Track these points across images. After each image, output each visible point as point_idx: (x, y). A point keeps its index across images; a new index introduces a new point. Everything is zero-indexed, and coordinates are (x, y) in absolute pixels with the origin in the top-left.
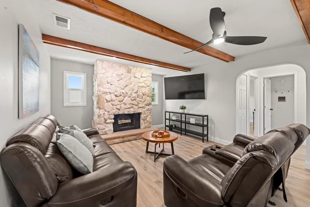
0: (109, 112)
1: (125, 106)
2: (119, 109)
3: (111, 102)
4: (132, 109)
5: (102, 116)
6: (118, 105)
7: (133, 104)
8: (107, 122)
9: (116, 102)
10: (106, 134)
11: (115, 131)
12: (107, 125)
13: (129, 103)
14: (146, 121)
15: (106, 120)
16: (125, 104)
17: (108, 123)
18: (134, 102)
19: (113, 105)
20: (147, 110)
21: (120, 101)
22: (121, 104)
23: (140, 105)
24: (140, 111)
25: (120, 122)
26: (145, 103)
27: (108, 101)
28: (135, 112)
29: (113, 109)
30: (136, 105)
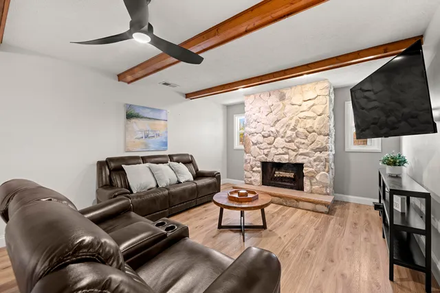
0: (255, 157)
1: (275, 151)
2: (266, 155)
3: (258, 145)
4: (286, 157)
5: (248, 161)
6: (266, 148)
7: (289, 149)
8: (254, 169)
9: (264, 145)
10: (252, 184)
11: (264, 183)
12: (254, 174)
13: (282, 146)
15: (252, 168)
16: (277, 148)
17: (254, 171)
18: (292, 146)
19: (260, 149)
20: (315, 161)
21: (269, 144)
22: (270, 148)
23: (301, 151)
24: (299, 160)
25: (277, 174)
26: (313, 146)
27: (254, 144)
28: (291, 162)
29: (260, 154)
30: (294, 150)
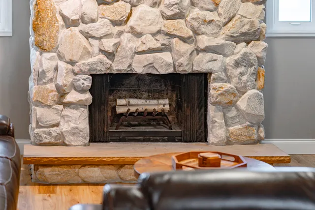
0: (72, 63)
1: (136, 44)
2: (110, 55)
3: (82, 26)
4: (167, 57)
5: (50, 75)
6: (107, 36)
7: (171, 36)
8: (69, 98)
9: (101, 27)
10: (64, 144)
11: (95, 137)
12: (68, 112)
13: (155, 29)
14: (233, 113)
15: (62, 93)
16: (139, 35)
17: (67, 105)
18: (181, 27)
19: (88, 36)
20: (237, 64)
21: (115, 23)
22: (120, 33)
23: (204, 41)
24: (202, 63)
25: (123, 105)
26: (232, 28)
27: (69, 23)
28: (180, 70)
29: (89, 54)
30: (184, 40)
